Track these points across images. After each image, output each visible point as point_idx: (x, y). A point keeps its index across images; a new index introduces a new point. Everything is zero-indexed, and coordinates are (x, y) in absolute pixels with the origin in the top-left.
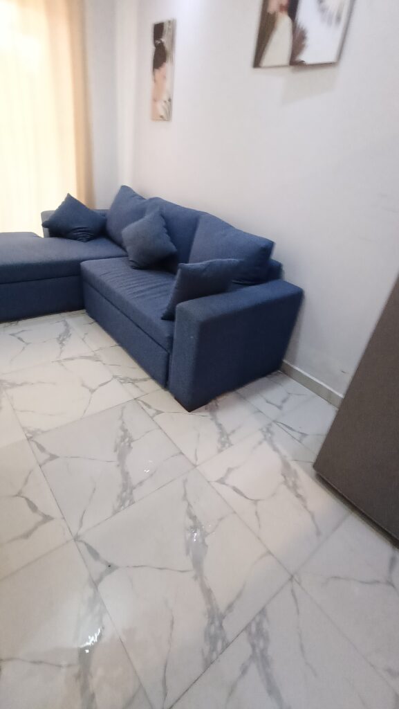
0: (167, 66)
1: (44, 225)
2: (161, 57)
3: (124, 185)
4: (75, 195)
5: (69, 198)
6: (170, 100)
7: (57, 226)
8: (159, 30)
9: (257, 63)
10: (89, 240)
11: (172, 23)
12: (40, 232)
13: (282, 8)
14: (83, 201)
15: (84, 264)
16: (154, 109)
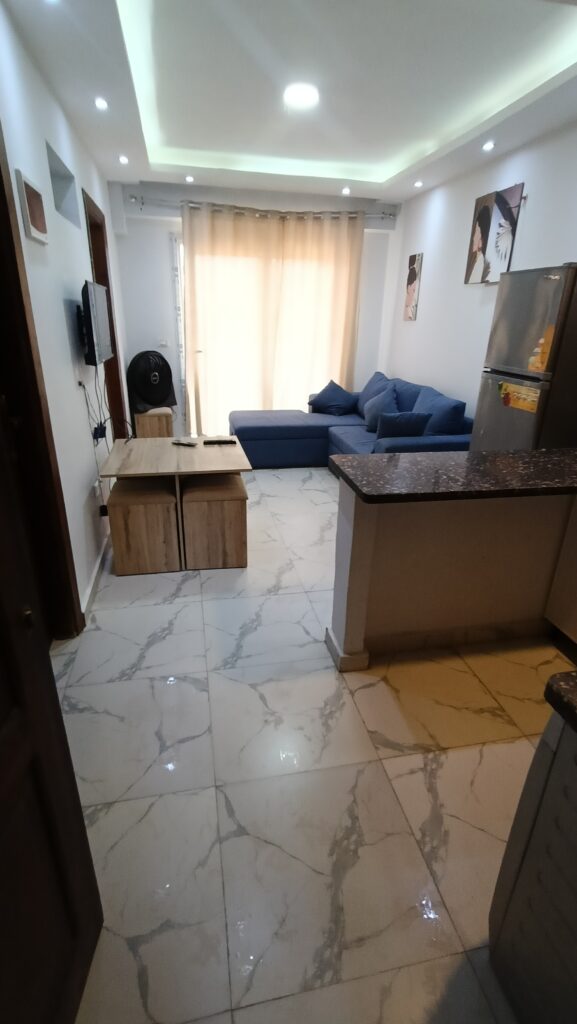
0: (416, 282)
1: (310, 404)
2: (413, 277)
3: (379, 370)
4: (337, 382)
5: (332, 383)
6: (416, 306)
7: (318, 405)
8: (413, 259)
9: (467, 281)
10: (341, 415)
11: (421, 255)
12: (306, 409)
13: (479, 249)
14: (344, 387)
15: (332, 429)
16: (406, 312)
